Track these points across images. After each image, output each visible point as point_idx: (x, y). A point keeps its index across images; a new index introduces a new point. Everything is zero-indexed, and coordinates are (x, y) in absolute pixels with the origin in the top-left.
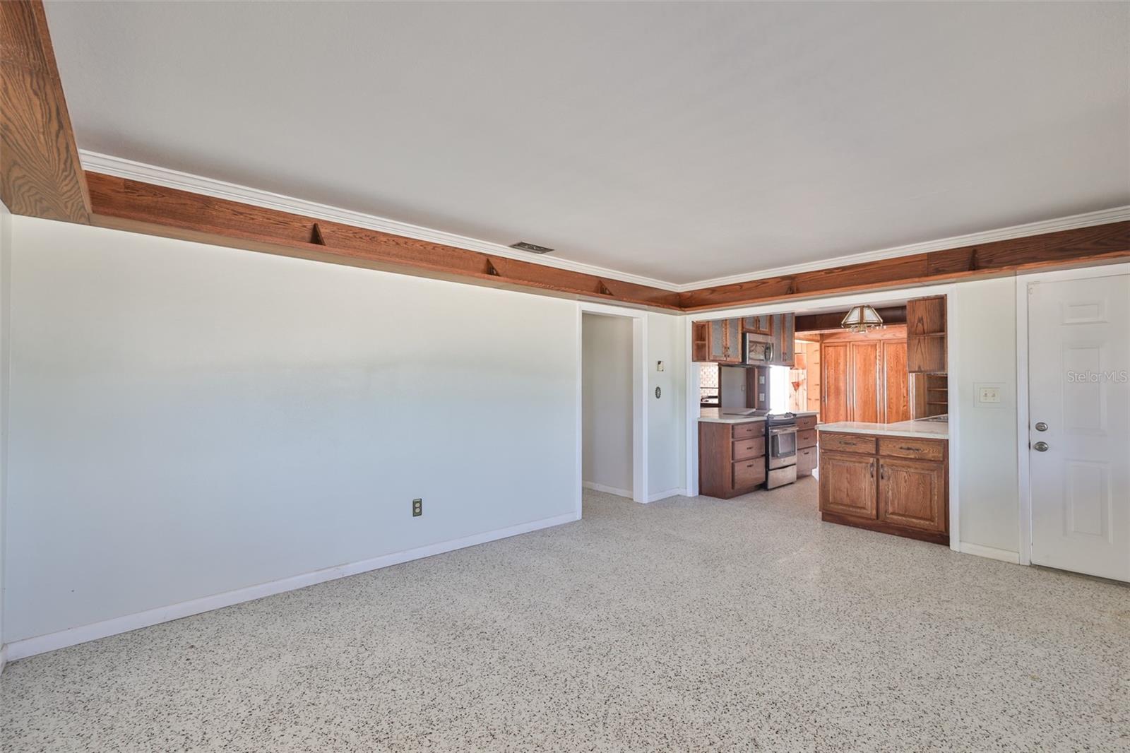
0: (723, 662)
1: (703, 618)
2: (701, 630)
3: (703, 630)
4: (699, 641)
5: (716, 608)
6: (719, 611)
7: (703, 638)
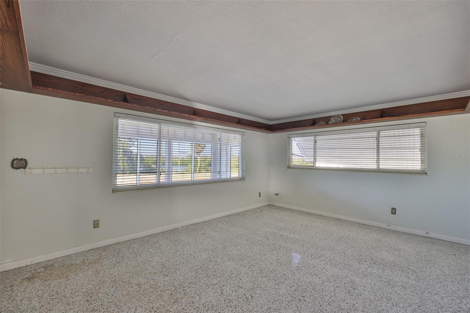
0: (272, 254)
1: (278, 271)
2: (279, 265)
3: (278, 265)
4: (280, 261)
5: (271, 278)
6: (270, 276)
7: (278, 262)
